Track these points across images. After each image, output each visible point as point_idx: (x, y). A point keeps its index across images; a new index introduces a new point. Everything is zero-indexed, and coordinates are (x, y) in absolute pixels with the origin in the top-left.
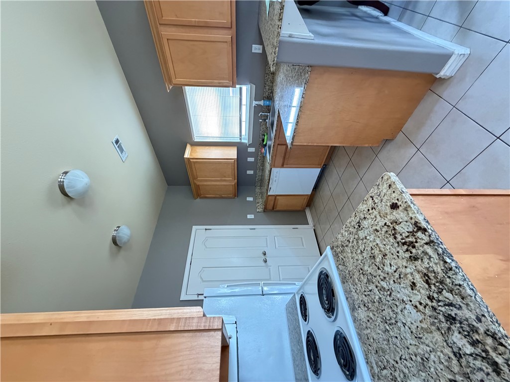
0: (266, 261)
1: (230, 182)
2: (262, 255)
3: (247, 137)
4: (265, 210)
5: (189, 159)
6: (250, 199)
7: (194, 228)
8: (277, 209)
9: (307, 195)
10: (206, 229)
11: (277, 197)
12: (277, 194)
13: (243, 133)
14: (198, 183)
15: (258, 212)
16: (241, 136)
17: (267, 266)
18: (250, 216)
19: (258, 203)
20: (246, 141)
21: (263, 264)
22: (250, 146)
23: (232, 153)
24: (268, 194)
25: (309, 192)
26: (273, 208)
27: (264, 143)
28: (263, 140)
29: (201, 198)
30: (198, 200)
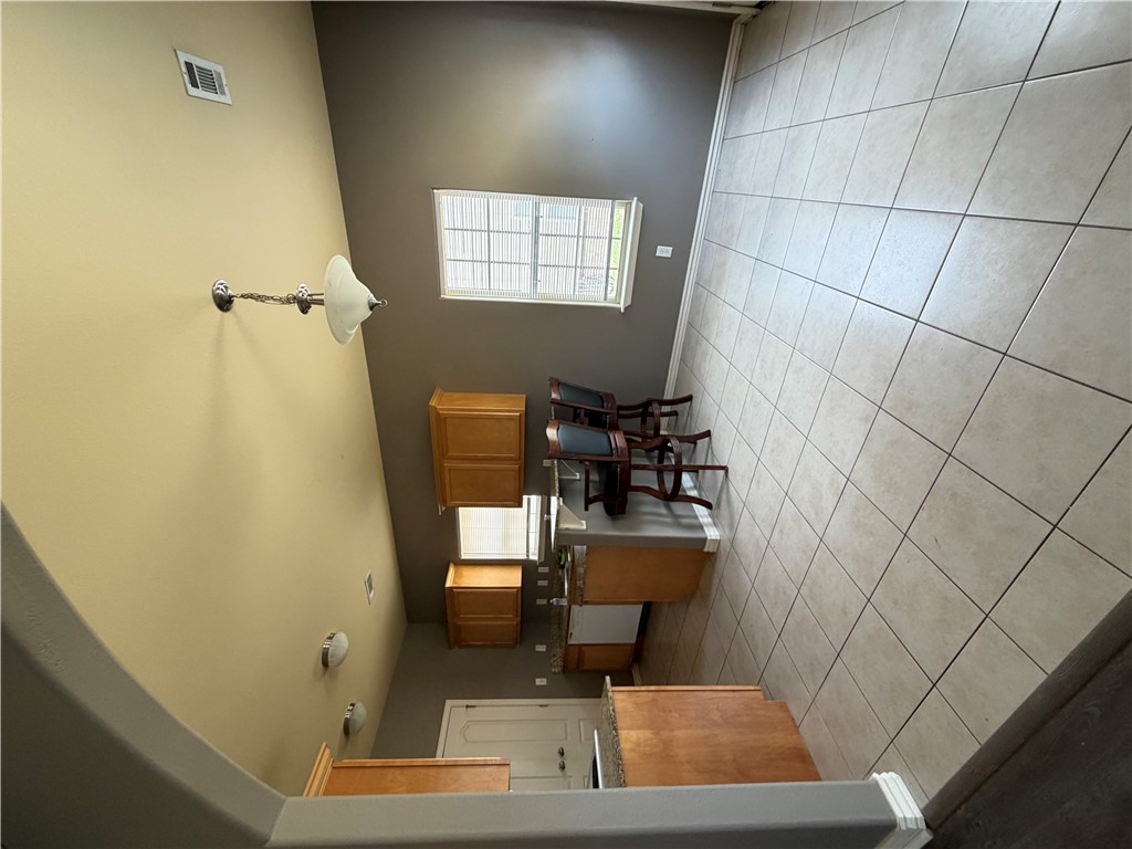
0: (563, 767)
1: (510, 620)
2: (558, 756)
3: (537, 552)
4: (565, 669)
5: (451, 588)
6: (541, 648)
7: (449, 703)
8: (585, 668)
9: (631, 644)
10: (467, 706)
11: (583, 648)
12: (581, 642)
13: (532, 545)
14: (459, 623)
15: (554, 673)
16: (528, 551)
17: (565, 777)
18: (540, 682)
19: (554, 656)
20: (535, 558)
21: (559, 772)
22: (542, 564)
23: (513, 578)
24: (569, 643)
25: (633, 640)
26: (578, 667)
27: (562, 563)
28: (560, 559)
29: (460, 647)
30: (456, 650)
